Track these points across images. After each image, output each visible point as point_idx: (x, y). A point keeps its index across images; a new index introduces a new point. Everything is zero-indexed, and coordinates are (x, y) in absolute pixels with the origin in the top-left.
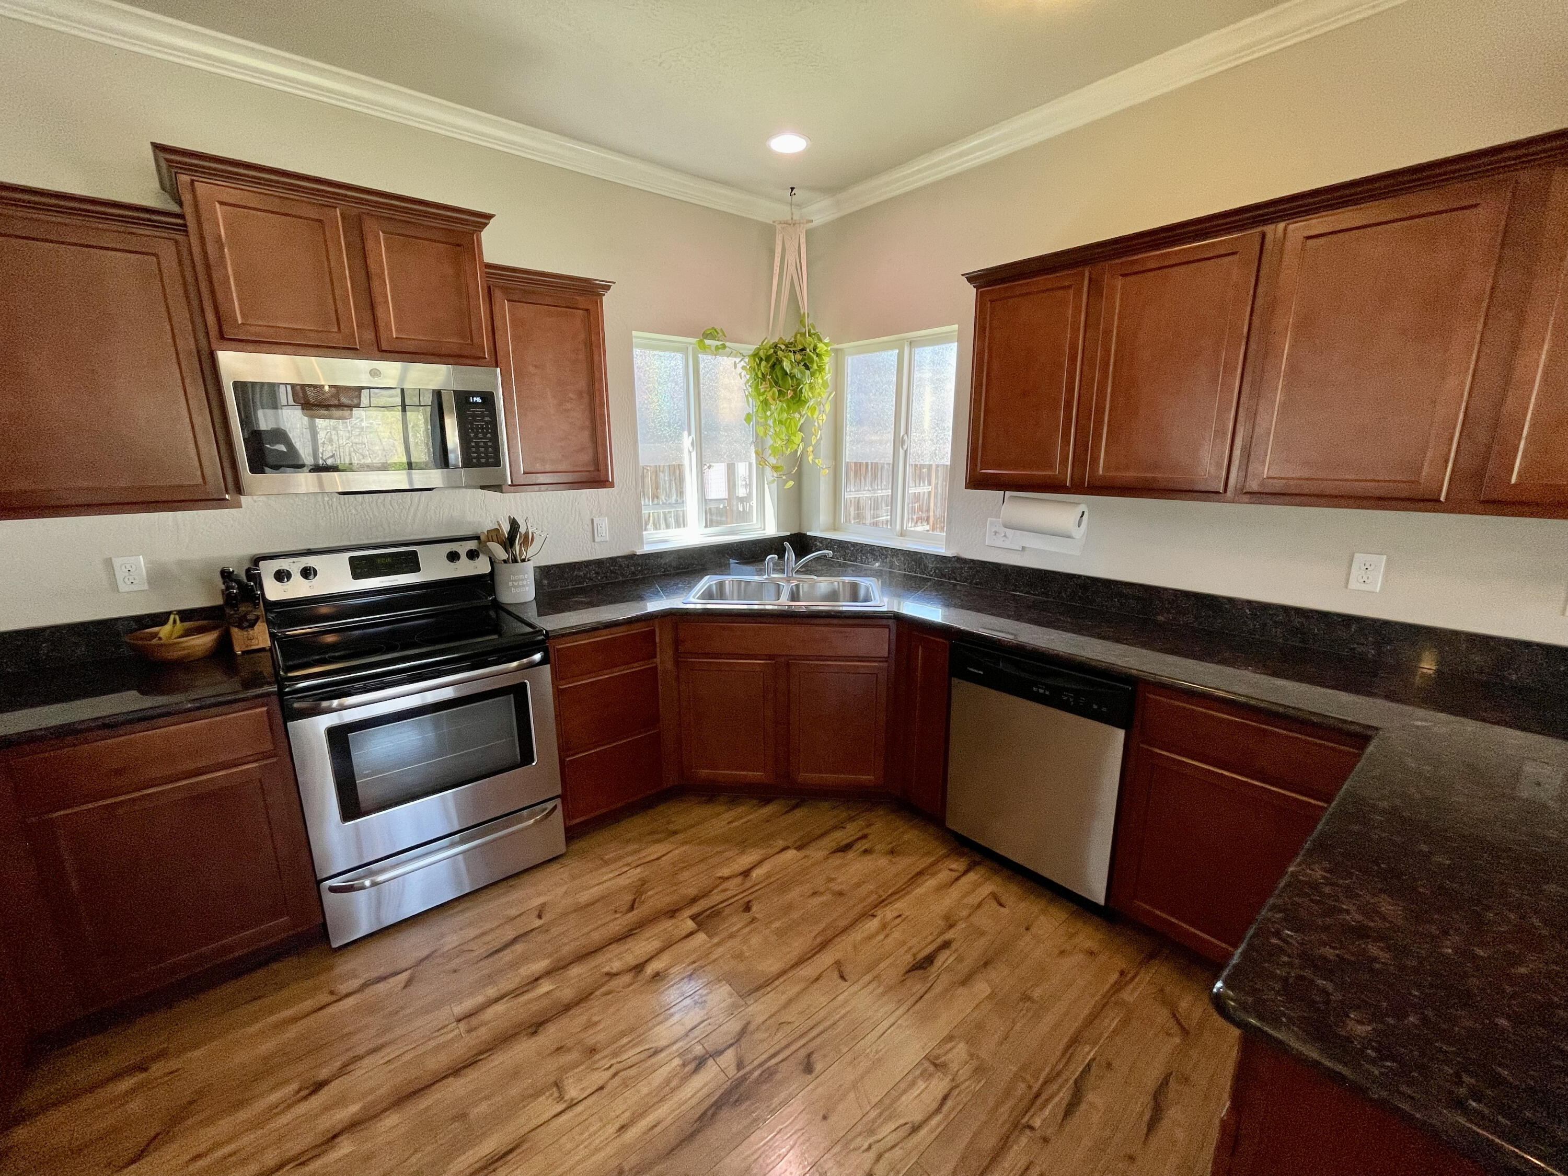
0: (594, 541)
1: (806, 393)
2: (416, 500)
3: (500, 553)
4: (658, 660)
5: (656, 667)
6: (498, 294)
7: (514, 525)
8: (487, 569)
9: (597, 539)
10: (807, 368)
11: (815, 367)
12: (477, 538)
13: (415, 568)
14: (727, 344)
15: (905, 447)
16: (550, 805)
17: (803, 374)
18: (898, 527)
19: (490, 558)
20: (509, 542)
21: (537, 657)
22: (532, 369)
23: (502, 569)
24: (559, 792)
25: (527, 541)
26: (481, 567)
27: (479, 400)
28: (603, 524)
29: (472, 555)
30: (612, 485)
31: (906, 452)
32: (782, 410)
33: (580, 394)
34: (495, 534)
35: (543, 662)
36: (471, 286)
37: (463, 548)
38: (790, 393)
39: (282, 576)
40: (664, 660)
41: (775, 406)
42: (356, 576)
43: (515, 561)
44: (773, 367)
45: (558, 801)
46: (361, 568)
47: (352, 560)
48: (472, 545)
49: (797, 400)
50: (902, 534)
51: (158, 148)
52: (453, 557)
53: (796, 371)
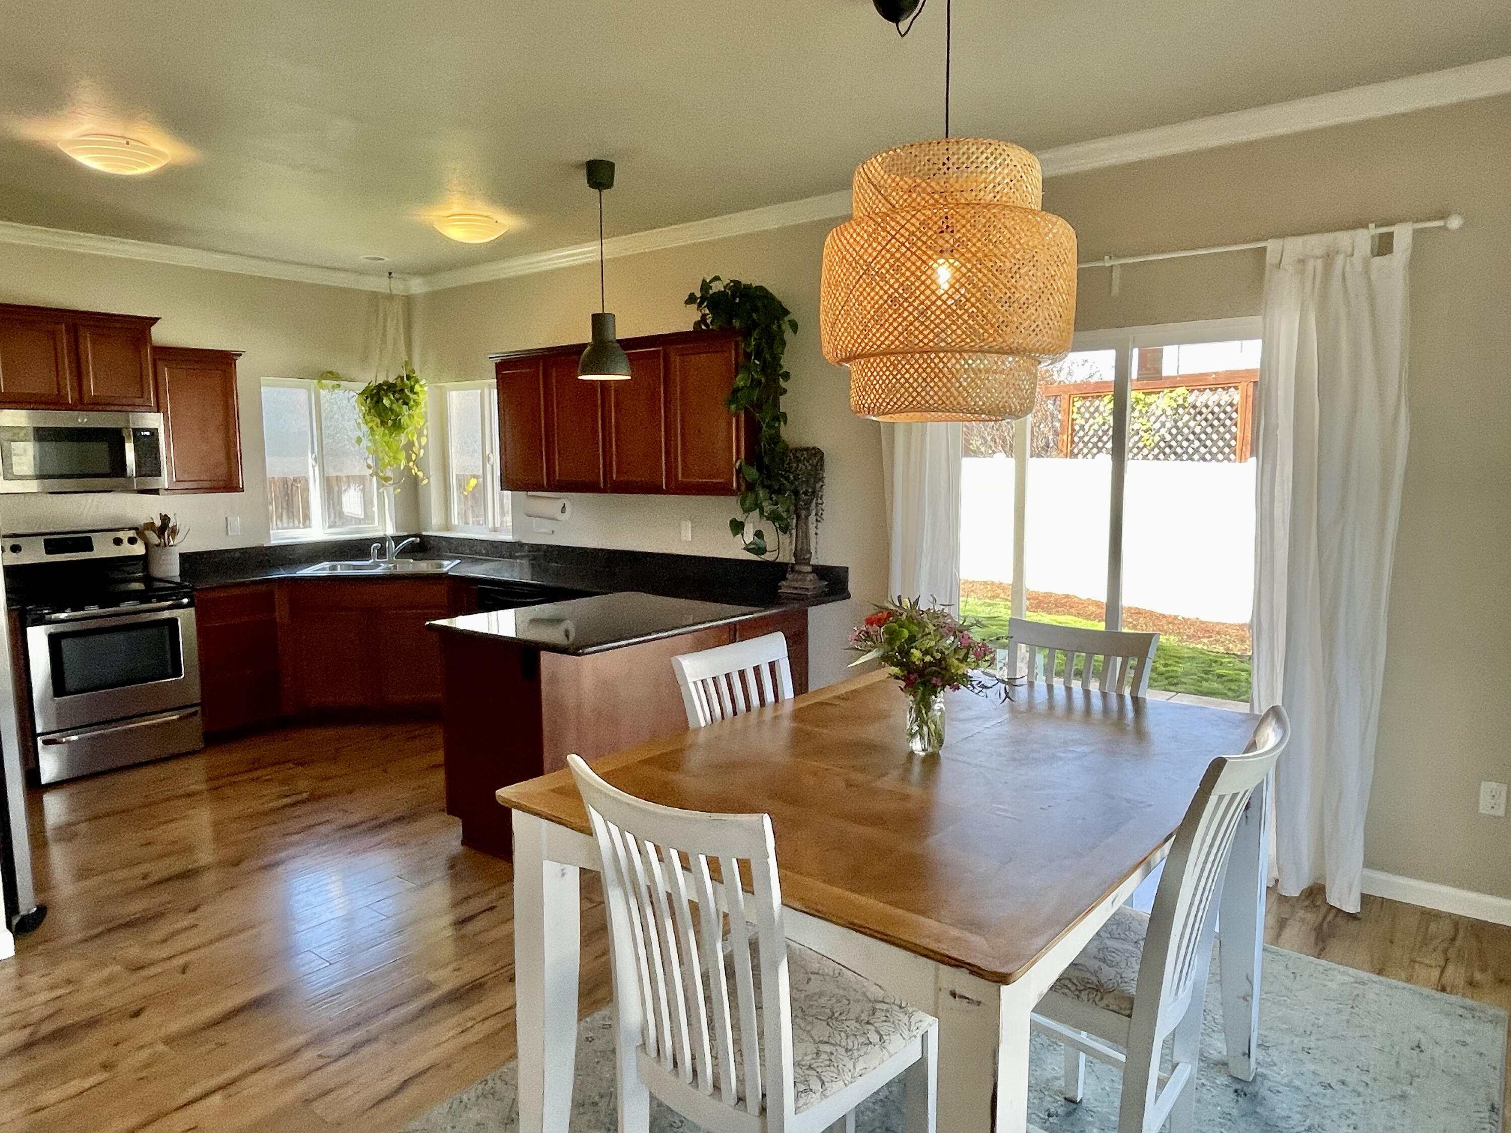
0: (227, 534)
1: (404, 420)
2: (90, 501)
3: (154, 538)
4: (276, 614)
5: (275, 620)
6: (161, 365)
7: (165, 519)
8: (143, 551)
9: (231, 533)
10: (407, 404)
11: (412, 403)
12: (136, 529)
13: (91, 549)
14: (342, 383)
15: (491, 462)
16: (193, 710)
17: (400, 407)
18: (491, 525)
19: (146, 543)
20: (160, 532)
21: (185, 601)
22: (183, 411)
23: (155, 551)
24: (199, 701)
25: (174, 531)
26: (139, 549)
27: (148, 433)
28: (237, 522)
29: (132, 541)
30: (242, 490)
31: (492, 466)
32: (384, 435)
34: (150, 526)
35: (190, 605)
36: (144, 360)
37: (125, 535)
38: (390, 423)
40: (281, 614)
41: (380, 430)
42: (48, 552)
43: (165, 545)
44: (377, 402)
45: (198, 707)
46: (52, 546)
47: (45, 541)
48: (132, 534)
49: (397, 426)
50: (495, 530)
52: (118, 541)
53: (395, 407)
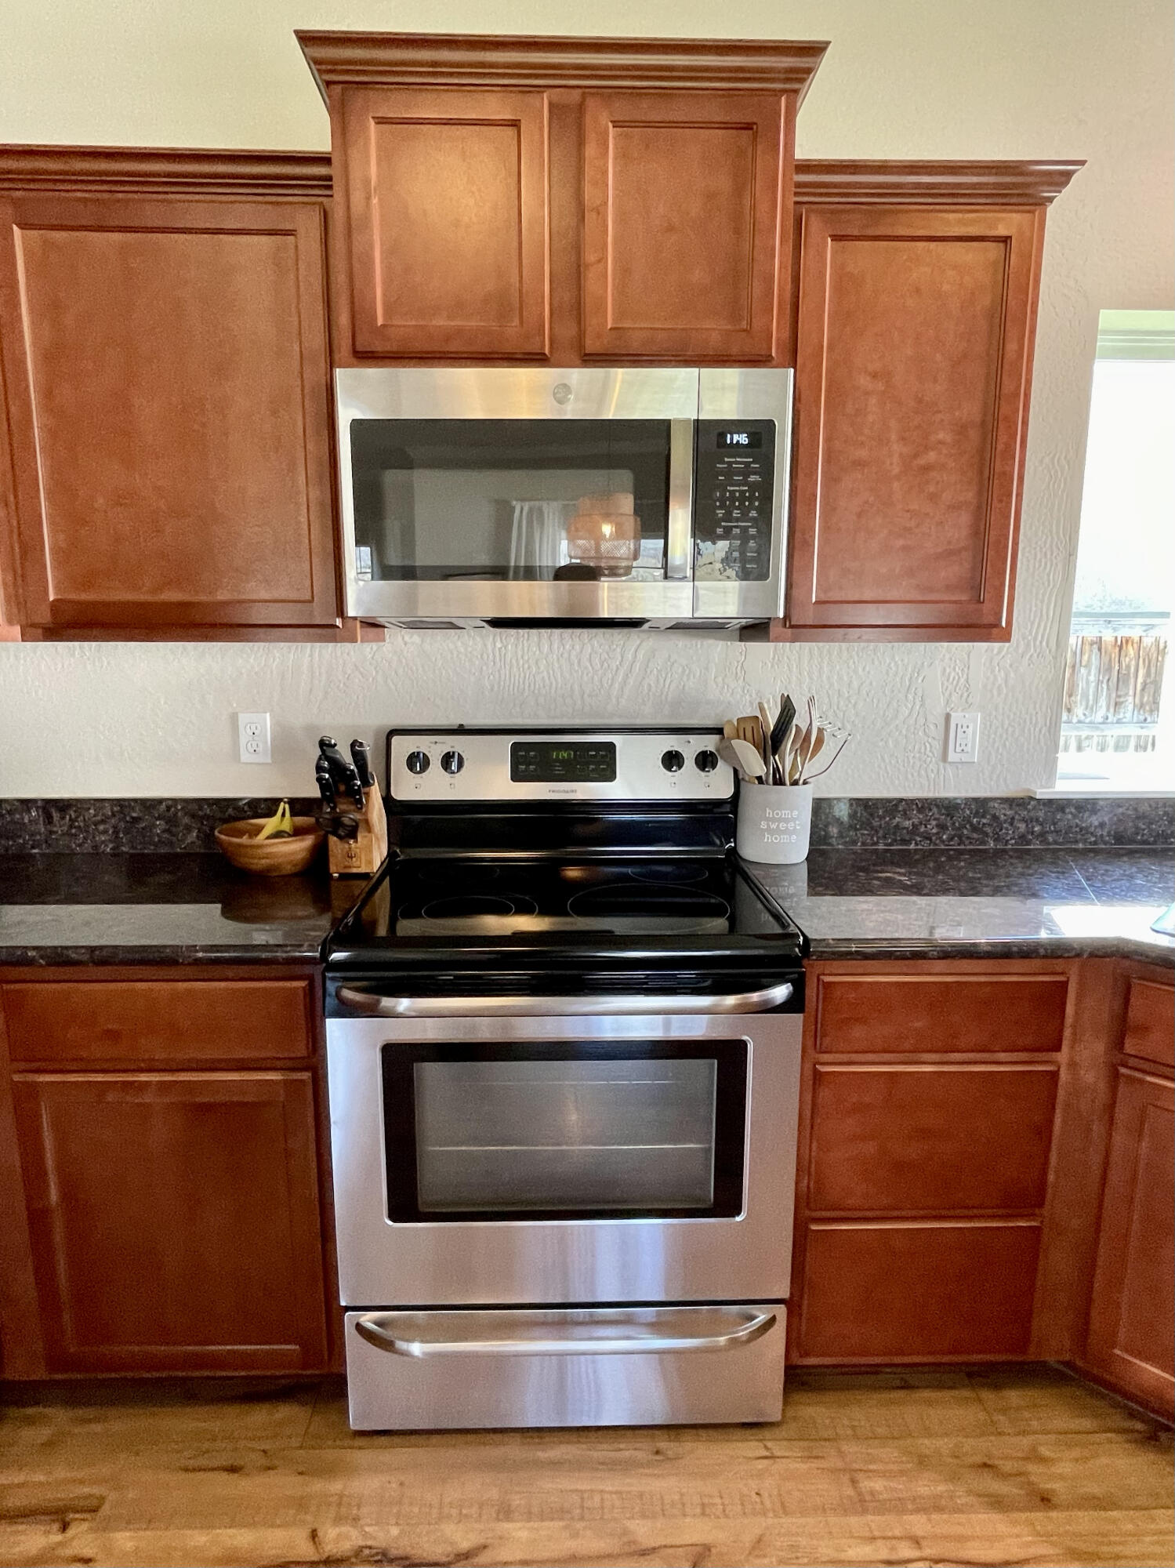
0: (944, 757)
3: (754, 763)
4: (1063, 1057)
5: (1054, 1076)
6: (815, 227)
7: (787, 711)
8: (725, 792)
9: (952, 756)
12: (719, 731)
13: (609, 774)
16: (762, 1315)
19: (736, 772)
20: (772, 743)
21: (780, 993)
22: (864, 381)
23: (754, 795)
24: (784, 1292)
25: (809, 745)
26: (716, 786)
27: (743, 439)
28: (971, 727)
29: (706, 761)
30: (1005, 636)
33: (961, 430)
34: (749, 727)
35: (793, 1005)
36: (763, 207)
37: (690, 747)
39: (417, 762)
40: (1078, 1062)
42: (517, 776)
43: (779, 781)
45: (781, 1311)
47: (515, 747)
48: (709, 743)
51: (306, 39)
52: (672, 760)
